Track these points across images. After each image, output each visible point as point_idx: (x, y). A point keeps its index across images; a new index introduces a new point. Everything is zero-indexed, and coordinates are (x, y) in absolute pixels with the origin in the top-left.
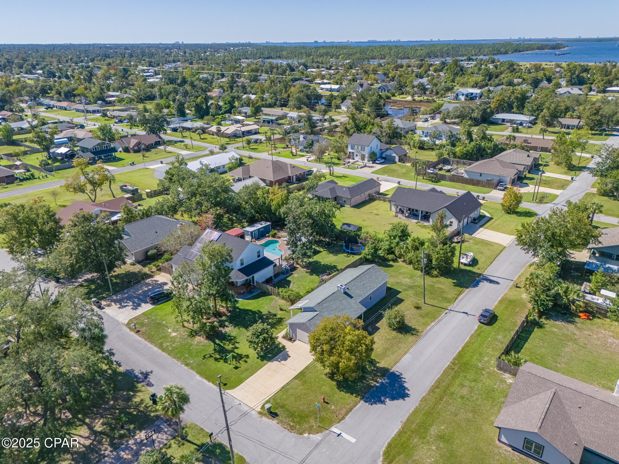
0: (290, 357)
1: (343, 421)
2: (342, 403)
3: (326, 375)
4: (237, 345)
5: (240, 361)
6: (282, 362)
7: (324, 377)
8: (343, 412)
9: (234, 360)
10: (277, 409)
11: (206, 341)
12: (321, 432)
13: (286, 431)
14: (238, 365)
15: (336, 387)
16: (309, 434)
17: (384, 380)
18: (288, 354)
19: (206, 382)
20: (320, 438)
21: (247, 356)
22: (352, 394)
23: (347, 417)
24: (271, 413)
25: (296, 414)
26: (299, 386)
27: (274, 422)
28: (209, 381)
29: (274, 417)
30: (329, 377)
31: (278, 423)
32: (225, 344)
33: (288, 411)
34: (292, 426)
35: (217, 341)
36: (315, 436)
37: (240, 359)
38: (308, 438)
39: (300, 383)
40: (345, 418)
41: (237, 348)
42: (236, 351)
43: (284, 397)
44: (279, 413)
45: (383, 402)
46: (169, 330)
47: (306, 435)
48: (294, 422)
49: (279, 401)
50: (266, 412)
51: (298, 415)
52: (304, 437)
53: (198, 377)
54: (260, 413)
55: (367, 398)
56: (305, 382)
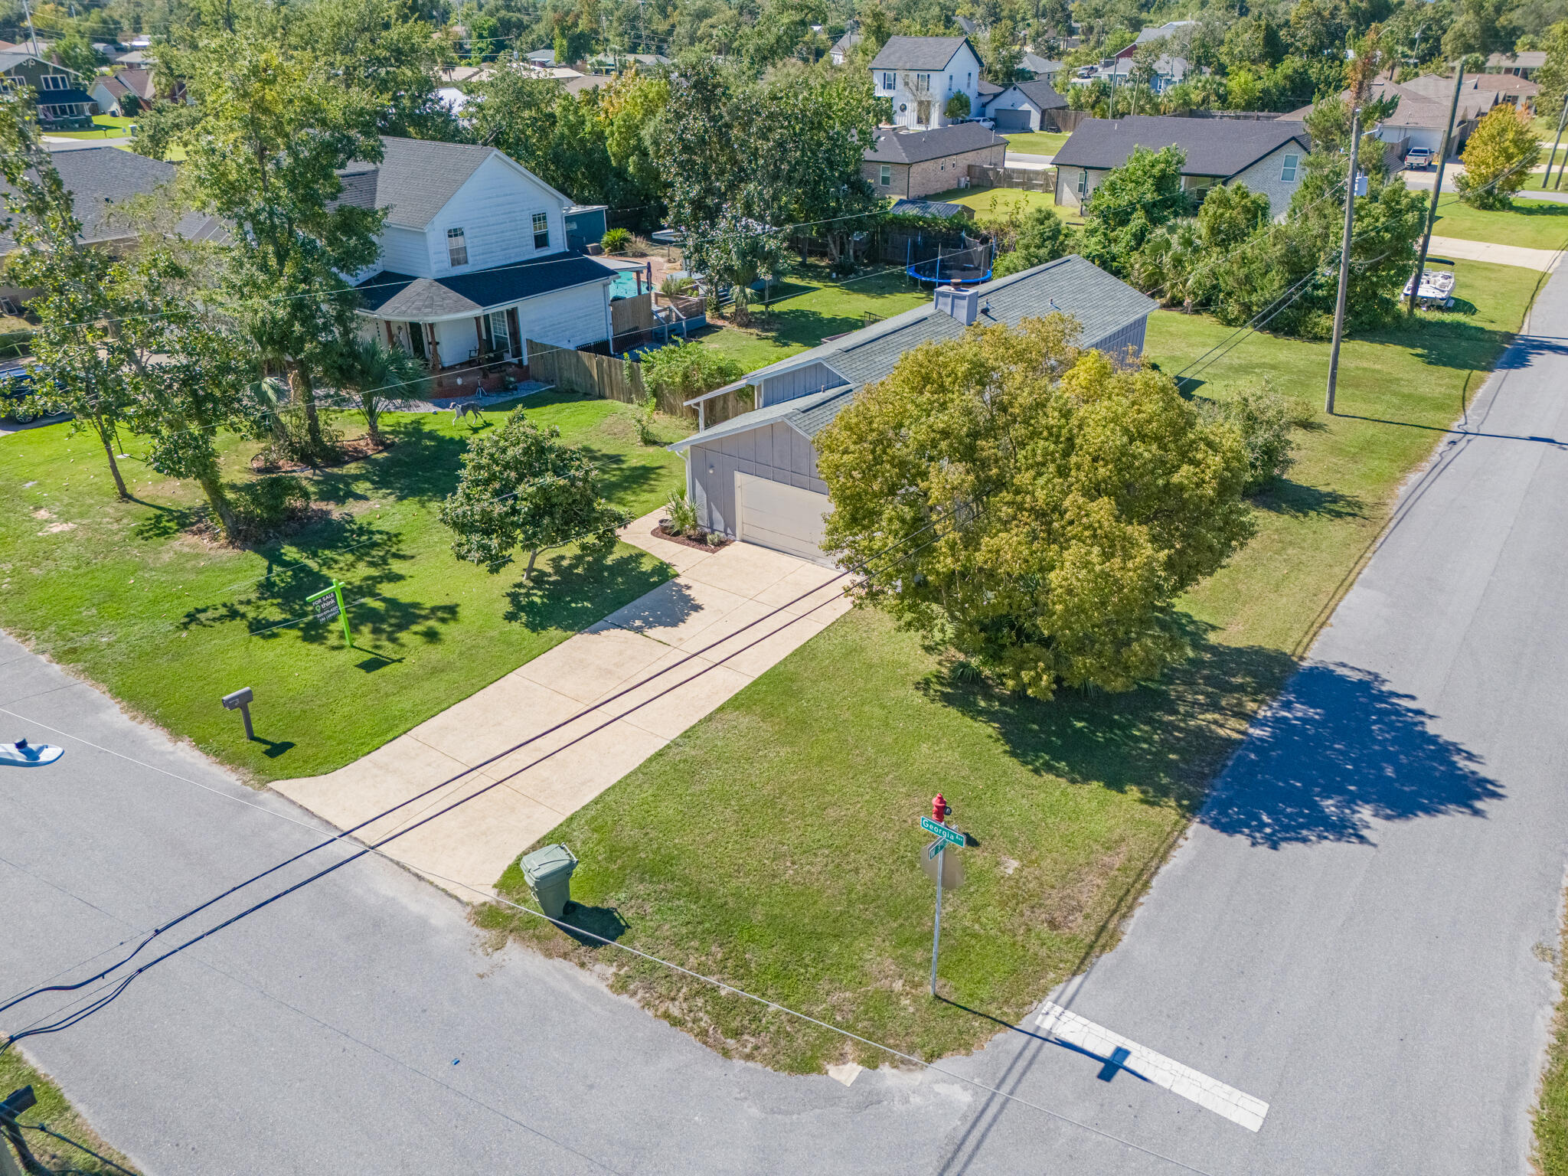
0: (697, 608)
1: (1107, 959)
2: (1068, 841)
3: (924, 685)
4: (396, 566)
5: (404, 636)
6: (649, 632)
7: (918, 698)
8: (1092, 893)
9: (366, 629)
10: (620, 885)
11: (232, 552)
12: (964, 1044)
13: (685, 1048)
14: (388, 649)
15: (1000, 748)
16: (871, 1062)
17: (1287, 706)
18: (687, 599)
19: (155, 737)
20: (963, 1098)
21: (450, 612)
22: (1116, 783)
23: (1130, 926)
24: (570, 914)
25: (759, 914)
26: (766, 743)
27: (588, 978)
28: (176, 734)
29: (595, 944)
30: (948, 700)
31: (621, 986)
32: (327, 563)
33: (695, 896)
34: (732, 1005)
35: (291, 552)
36: (917, 1078)
37: (402, 627)
38: (869, 1100)
39: (767, 729)
40: (1115, 938)
41: (397, 578)
42: (387, 589)
43: (668, 809)
44: (628, 914)
45: (1343, 829)
46: (43, 514)
47: (847, 1073)
48: (741, 971)
49: (630, 833)
50: (532, 907)
51: (772, 920)
52: (834, 1095)
53: (116, 716)
54: (488, 917)
55: (1223, 806)
56: (802, 724)
